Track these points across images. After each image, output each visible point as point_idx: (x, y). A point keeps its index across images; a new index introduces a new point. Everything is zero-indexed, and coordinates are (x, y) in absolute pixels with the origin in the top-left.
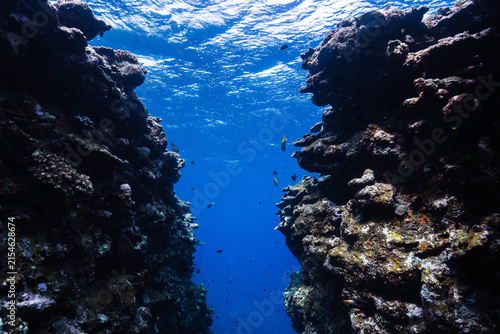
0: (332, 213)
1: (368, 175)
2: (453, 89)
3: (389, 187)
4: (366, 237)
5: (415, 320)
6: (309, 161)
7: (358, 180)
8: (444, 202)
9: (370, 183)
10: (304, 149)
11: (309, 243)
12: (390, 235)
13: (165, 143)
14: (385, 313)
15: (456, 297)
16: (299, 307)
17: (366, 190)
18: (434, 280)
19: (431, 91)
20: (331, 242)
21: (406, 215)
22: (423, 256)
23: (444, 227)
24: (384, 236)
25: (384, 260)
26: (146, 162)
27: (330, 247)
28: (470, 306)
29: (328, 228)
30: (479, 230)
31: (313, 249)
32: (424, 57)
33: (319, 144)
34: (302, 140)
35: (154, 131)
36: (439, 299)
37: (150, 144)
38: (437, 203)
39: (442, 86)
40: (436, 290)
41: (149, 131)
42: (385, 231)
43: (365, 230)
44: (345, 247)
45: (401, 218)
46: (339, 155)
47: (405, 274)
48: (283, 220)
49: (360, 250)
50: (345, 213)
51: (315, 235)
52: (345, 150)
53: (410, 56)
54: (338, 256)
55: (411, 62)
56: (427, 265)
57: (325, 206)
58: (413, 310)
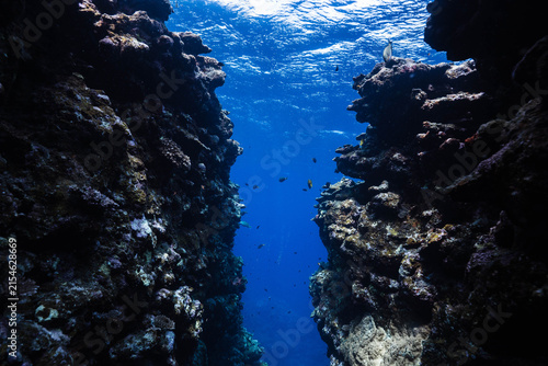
0: (355, 210)
1: (384, 186)
2: (449, 133)
3: (397, 196)
4: (374, 230)
5: (393, 290)
6: (345, 167)
7: (375, 188)
8: (429, 212)
9: (384, 191)
10: (342, 156)
11: (332, 230)
12: (390, 230)
13: (231, 134)
14: (376, 284)
15: (419, 275)
16: (320, 284)
17: (381, 195)
18: (408, 262)
19: (434, 131)
20: (349, 231)
21: (405, 218)
22: (408, 248)
23: (426, 230)
24: (386, 231)
25: (382, 248)
26: (214, 148)
27: (347, 235)
28: (426, 281)
29: (349, 221)
30: (439, 232)
31: (335, 234)
32: (435, 105)
33: (354, 155)
34: (342, 149)
35: (223, 123)
36: (408, 275)
37: (220, 133)
38: (425, 213)
39: (442, 129)
40: (408, 269)
41: (219, 123)
42: (388, 228)
43: (374, 225)
44: (358, 235)
45: (401, 220)
46: (367, 165)
47: (393, 258)
48: (319, 213)
49: (368, 239)
50: (364, 212)
51: (339, 225)
52: (372, 163)
53: (427, 103)
54: (351, 242)
55: (427, 107)
56: (409, 254)
57: (351, 204)
58: (394, 284)
